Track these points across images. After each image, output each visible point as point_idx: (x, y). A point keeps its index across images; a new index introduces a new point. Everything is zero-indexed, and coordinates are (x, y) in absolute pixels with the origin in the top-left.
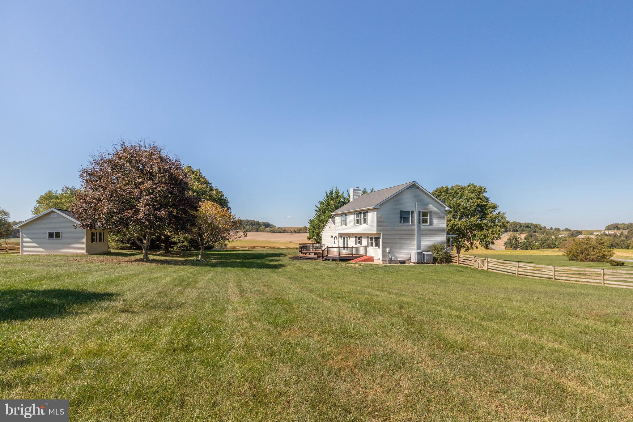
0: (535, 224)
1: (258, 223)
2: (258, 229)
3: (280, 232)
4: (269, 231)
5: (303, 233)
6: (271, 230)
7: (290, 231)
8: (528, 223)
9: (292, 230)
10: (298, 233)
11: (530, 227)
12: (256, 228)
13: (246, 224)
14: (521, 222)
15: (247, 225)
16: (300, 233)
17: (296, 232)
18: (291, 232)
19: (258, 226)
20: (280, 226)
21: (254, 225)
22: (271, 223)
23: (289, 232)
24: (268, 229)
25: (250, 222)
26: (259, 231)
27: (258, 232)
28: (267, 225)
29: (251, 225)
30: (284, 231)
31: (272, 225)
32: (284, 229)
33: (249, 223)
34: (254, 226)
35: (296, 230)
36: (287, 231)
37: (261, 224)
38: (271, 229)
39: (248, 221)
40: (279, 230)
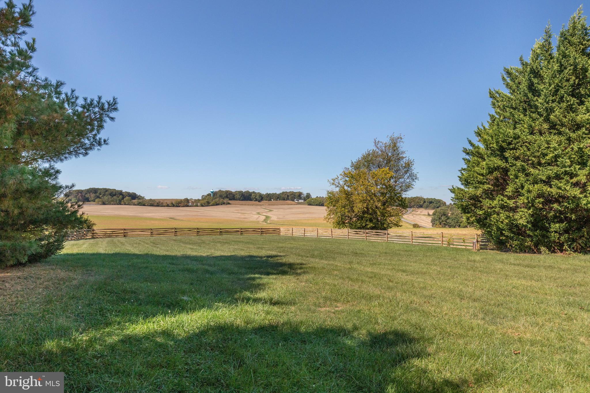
0: (438, 200)
1: (121, 193)
2: (120, 201)
3: (152, 205)
4: (136, 203)
5: (183, 206)
6: (140, 203)
7: (166, 204)
8: (432, 199)
9: (169, 203)
10: (177, 206)
11: (433, 203)
12: (118, 199)
13: (102, 194)
14: (425, 197)
15: (104, 195)
16: (179, 206)
17: (173, 206)
18: (168, 206)
19: (121, 196)
20: (153, 198)
21: (115, 195)
22: (138, 193)
23: (164, 205)
24: (135, 201)
25: (110, 191)
26: (122, 203)
27: (120, 204)
28: (133, 196)
29: (110, 195)
30: (157, 203)
31: (140, 196)
32: (157, 201)
33: (107, 193)
34: (114, 197)
35: (173, 203)
36: (162, 203)
37: (124, 194)
38: (140, 201)
39: (106, 190)
40: (150, 202)
